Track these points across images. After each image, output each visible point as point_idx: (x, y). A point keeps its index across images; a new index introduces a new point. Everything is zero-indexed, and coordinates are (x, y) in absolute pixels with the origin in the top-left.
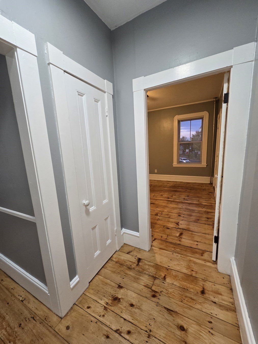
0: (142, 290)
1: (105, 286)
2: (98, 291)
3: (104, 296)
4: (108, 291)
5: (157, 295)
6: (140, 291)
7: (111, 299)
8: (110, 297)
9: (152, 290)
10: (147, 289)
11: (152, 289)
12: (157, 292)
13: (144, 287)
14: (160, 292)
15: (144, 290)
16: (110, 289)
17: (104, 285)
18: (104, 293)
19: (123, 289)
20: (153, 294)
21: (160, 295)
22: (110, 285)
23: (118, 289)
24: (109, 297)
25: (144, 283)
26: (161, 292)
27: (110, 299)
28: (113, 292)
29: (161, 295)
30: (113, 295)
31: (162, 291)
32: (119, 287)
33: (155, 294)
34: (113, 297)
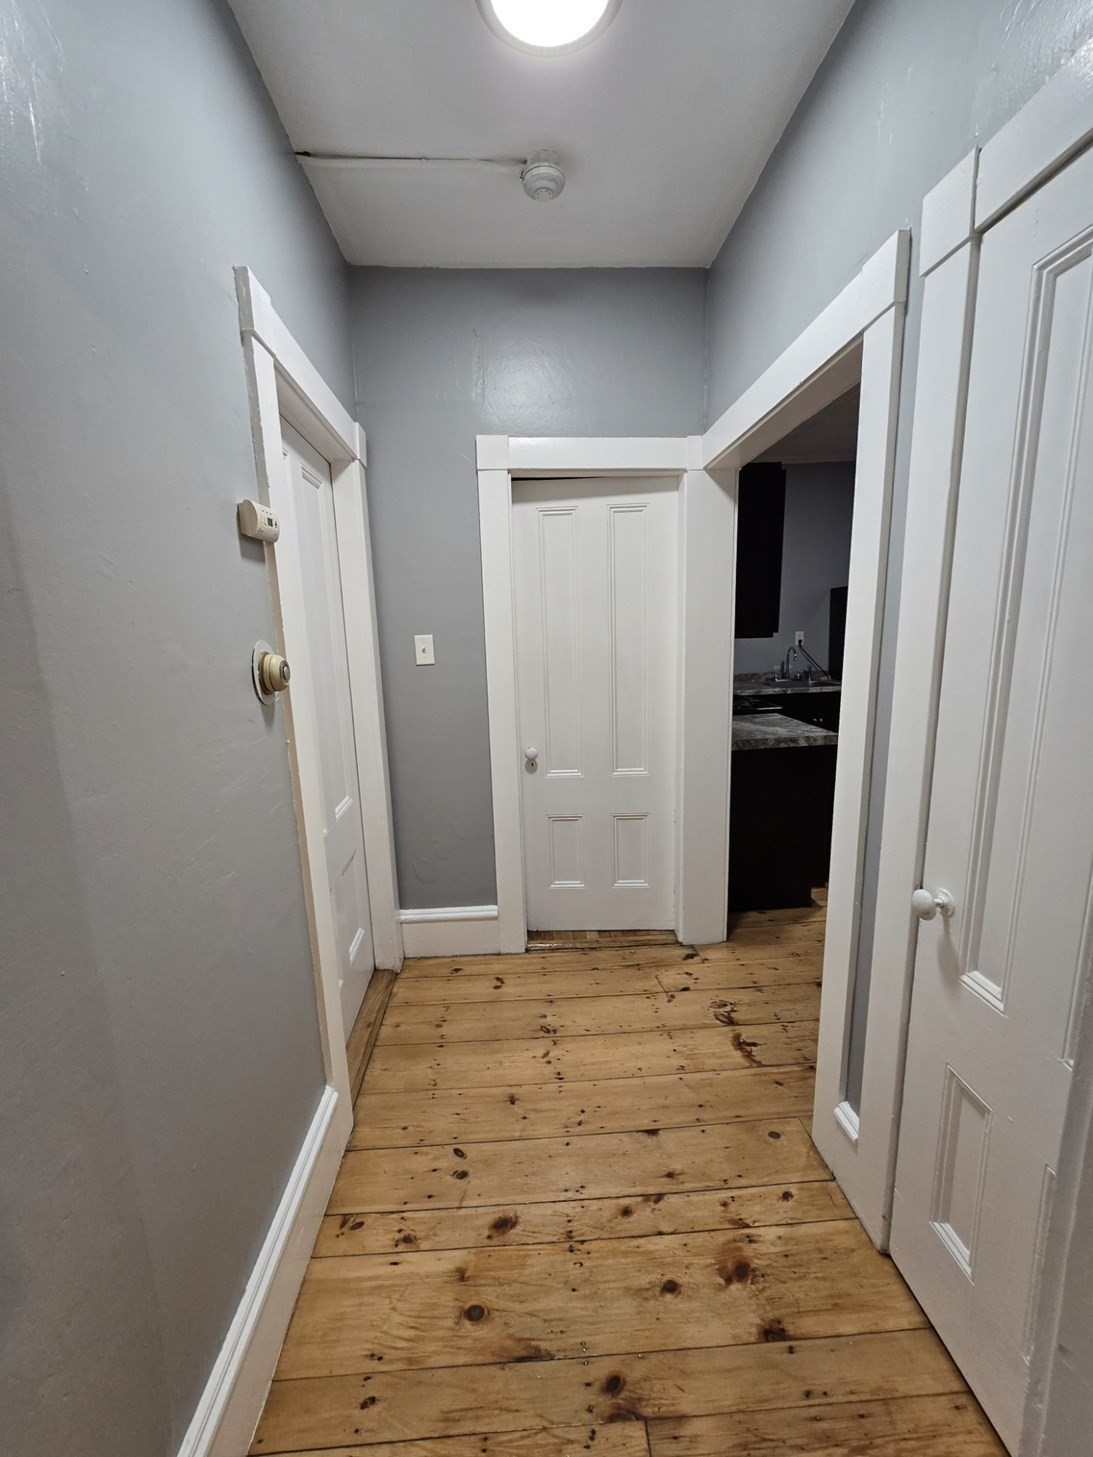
0: (680, 1382)
1: (831, 1296)
2: (825, 1258)
3: (786, 1256)
4: (796, 1280)
5: (601, 1400)
6: (684, 1374)
7: (756, 1261)
8: (768, 1266)
9: (639, 1417)
10: (663, 1409)
11: (641, 1424)
12: (612, 1418)
13: (686, 1408)
14: (596, 1428)
15: (674, 1392)
16: (801, 1296)
17: (840, 1296)
18: (801, 1266)
19: (754, 1330)
20: (624, 1394)
21: (590, 1410)
22: (816, 1312)
23: (770, 1315)
24: (765, 1263)
25: (694, 1439)
26: (593, 1435)
27: (759, 1259)
28: (775, 1289)
29: (587, 1416)
30: (762, 1279)
31: (588, 1447)
32: (776, 1326)
33: (614, 1401)
34: (754, 1270)
